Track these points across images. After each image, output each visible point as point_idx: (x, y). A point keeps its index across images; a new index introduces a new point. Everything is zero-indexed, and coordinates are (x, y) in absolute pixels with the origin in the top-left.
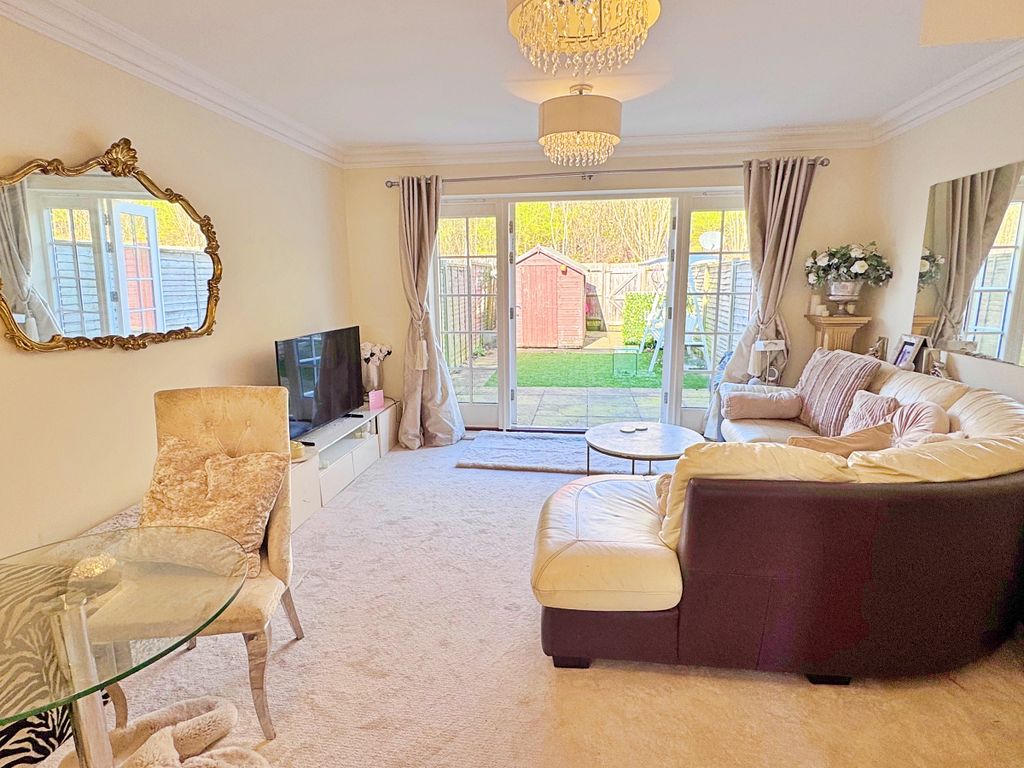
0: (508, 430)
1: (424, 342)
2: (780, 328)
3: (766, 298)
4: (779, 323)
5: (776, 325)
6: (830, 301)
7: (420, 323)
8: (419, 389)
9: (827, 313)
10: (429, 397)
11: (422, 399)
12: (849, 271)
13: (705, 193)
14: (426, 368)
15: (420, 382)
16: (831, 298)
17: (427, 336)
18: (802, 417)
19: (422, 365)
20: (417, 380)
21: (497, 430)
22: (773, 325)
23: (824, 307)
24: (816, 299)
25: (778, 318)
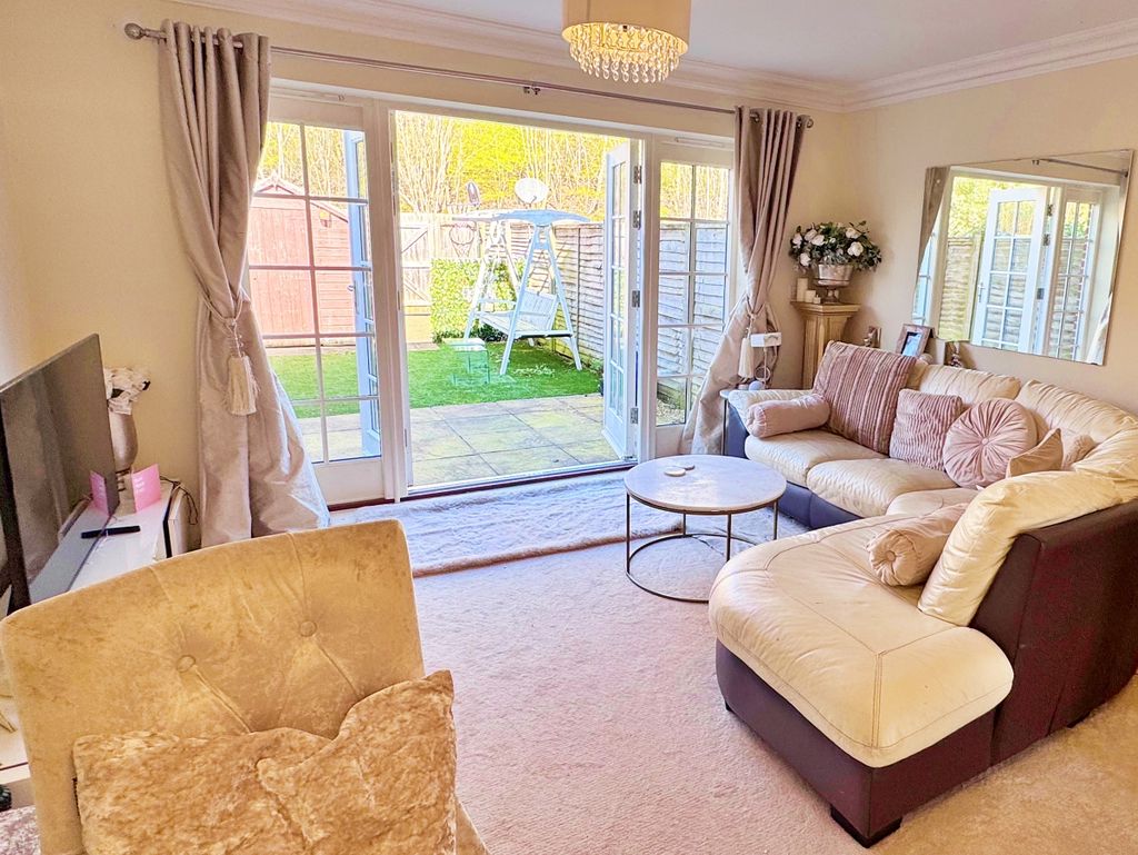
0: (402, 500)
1: (246, 358)
2: (771, 319)
3: (758, 281)
4: (769, 312)
5: (767, 314)
6: (821, 286)
7: (234, 322)
8: (244, 452)
9: (818, 300)
10: (267, 462)
11: (251, 470)
12: (846, 253)
13: (677, 139)
14: (253, 410)
15: (244, 438)
16: (820, 282)
17: (250, 346)
18: (831, 425)
19: (246, 405)
20: (236, 435)
21: (383, 501)
22: (763, 316)
23: (814, 292)
24: (803, 283)
25: (768, 306)
